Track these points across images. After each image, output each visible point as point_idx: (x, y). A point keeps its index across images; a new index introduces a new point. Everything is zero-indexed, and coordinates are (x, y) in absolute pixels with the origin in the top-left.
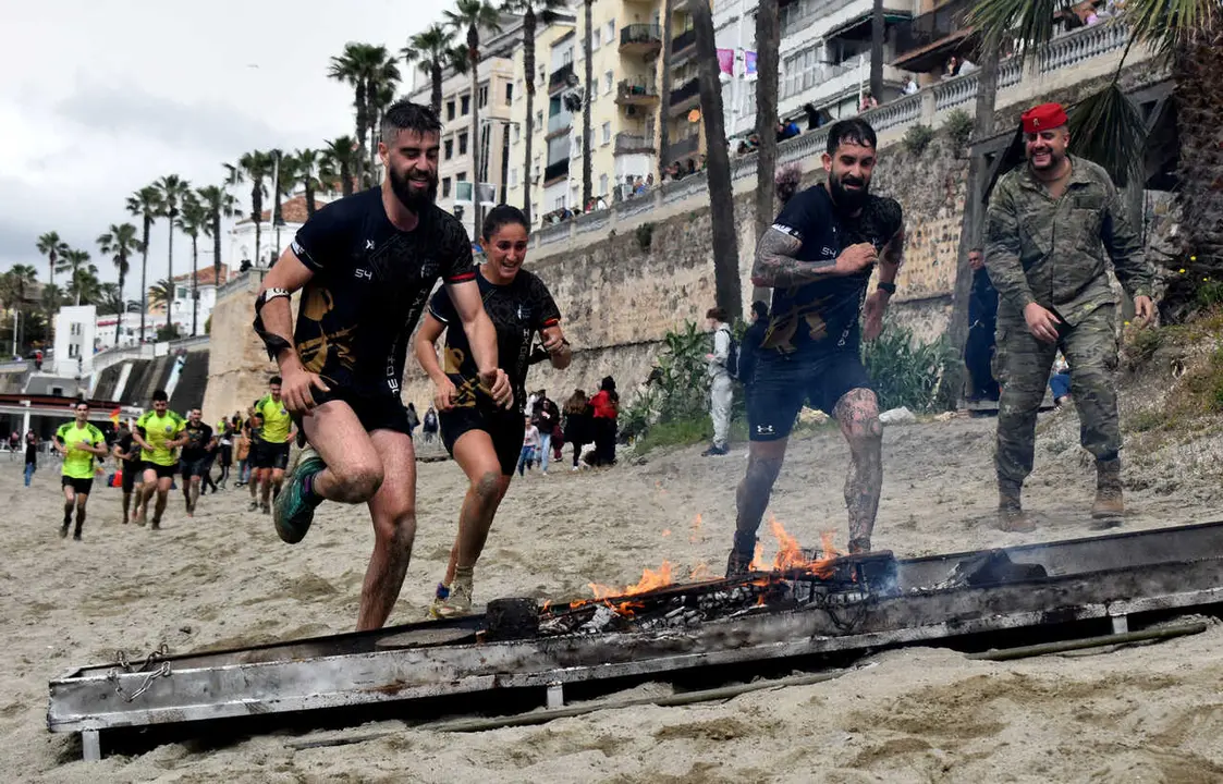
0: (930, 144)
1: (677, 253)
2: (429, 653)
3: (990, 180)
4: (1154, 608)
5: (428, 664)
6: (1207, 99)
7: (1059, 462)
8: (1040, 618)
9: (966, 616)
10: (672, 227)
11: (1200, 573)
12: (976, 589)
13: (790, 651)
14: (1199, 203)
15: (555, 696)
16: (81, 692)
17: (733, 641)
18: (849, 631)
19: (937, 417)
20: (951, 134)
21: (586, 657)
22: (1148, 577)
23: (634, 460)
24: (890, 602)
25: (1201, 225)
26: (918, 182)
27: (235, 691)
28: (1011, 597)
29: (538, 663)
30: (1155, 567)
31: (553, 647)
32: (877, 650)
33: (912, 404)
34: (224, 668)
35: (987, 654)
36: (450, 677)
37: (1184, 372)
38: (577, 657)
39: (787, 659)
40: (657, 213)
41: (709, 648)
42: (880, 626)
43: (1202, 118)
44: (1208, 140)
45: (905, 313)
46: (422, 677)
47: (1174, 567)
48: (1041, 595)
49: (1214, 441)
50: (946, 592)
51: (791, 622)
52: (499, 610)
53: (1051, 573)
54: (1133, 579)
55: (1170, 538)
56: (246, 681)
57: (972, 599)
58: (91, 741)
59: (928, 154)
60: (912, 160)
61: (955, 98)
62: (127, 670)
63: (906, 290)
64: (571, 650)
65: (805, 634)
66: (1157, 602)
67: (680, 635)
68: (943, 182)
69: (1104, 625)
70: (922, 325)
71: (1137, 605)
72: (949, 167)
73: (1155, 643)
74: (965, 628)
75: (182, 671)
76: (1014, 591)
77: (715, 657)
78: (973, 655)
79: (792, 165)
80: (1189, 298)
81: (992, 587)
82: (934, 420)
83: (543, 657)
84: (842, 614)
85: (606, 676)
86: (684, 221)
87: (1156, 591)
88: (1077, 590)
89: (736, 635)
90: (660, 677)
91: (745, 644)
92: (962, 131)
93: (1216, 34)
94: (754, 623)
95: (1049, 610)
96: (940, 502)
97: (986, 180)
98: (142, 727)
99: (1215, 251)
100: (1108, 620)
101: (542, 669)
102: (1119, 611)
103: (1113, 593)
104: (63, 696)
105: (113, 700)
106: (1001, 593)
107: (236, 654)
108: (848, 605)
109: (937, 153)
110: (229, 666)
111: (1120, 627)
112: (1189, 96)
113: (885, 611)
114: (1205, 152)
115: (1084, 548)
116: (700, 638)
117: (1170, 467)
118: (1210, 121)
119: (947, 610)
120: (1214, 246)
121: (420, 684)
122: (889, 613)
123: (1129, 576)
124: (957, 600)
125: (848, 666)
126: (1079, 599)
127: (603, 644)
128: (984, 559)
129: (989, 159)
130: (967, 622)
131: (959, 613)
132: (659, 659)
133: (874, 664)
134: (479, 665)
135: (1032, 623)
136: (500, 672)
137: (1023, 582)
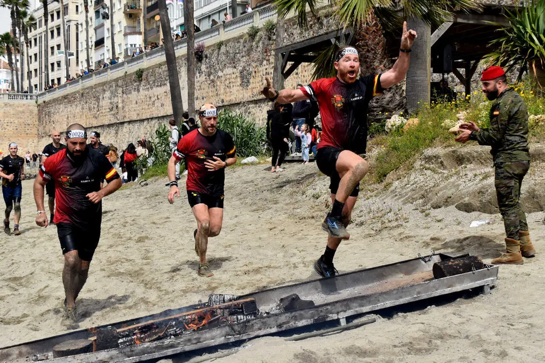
0: (258, 34)
1: (154, 82)
2: (76, 358)
3: (284, 64)
4: (355, 313)
5: (76, 361)
6: (370, 49)
8: (312, 321)
9: (284, 323)
10: (151, 70)
11: (373, 299)
12: (287, 312)
13: (217, 343)
17: (195, 342)
18: (239, 333)
20: (267, 31)
21: (137, 353)
22: (353, 303)
23: (142, 184)
24: (255, 321)
26: (254, 50)
28: (301, 314)
29: (119, 357)
30: (355, 298)
31: (125, 350)
32: (250, 339)
33: (257, 154)
35: (293, 337)
38: (133, 353)
39: (215, 346)
40: (145, 63)
41: (185, 345)
42: (251, 330)
43: (368, 57)
44: (371, 66)
45: (251, 106)
47: (363, 298)
48: (312, 313)
49: (378, 199)
50: (276, 315)
51: (216, 332)
52: (101, 334)
53: (315, 305)
54: (347, 304)
55: (361, 274)
57: (286, 317)
59: (257, 38)
60: (251, 40)
61: (267, 14)
63: (251, 96)
64: (131, 351)
65: (222, 336)
66: (356, 311)
67: (174, 341)
68: (264, 50)
69: (336, 322)
70: (258, 111)
71: (350, 313)
72: (266, 43)
73: (356, 327)
74: (283, 329)
76: (302, 312)
77: (188, 348)
78: (287, 338)
79: (201, 43)
81: (293, 311)
82: (266, 161)
83: (121, 354)
84: (236, 328)
85: (146, 359)
86: (157, 67)
87: (356, 307)
88: (326, 310)
89: (196, 339)
90: (166, 358)
91: (201, 342)
92: (271, 29)
93: (373, 22)
94: (202, 334)
95: (316, 318)
96: (271, 230)
97: (282, 64)
99: (375, 111)
100: (338, 320)
101: (120, 359)
102: (342, 316)
103: (340, 309)
106: (297, 313)
108: (238, 323)
109: (261, 38)
111: (343, 323)
112: (363, 48)
113: (253, 324)
114: (370, 71)
116: (182, 342)
118: (372, 58)
119: (276, 322)
120: (375, 109)
122: (254, 325)
123: (345, 303)
124: (280, 318)
125: (239, 346)
126: (327, 313)
127: (144, 347)
128: (290, 299)
129: (283, 55)
130: (285, 326)
131: (281, 322)
132: (166, 351)
133: (250, 345)
134: (95, 359)
135: (309, 324)
136: (104, 362)
137: (305, 309)
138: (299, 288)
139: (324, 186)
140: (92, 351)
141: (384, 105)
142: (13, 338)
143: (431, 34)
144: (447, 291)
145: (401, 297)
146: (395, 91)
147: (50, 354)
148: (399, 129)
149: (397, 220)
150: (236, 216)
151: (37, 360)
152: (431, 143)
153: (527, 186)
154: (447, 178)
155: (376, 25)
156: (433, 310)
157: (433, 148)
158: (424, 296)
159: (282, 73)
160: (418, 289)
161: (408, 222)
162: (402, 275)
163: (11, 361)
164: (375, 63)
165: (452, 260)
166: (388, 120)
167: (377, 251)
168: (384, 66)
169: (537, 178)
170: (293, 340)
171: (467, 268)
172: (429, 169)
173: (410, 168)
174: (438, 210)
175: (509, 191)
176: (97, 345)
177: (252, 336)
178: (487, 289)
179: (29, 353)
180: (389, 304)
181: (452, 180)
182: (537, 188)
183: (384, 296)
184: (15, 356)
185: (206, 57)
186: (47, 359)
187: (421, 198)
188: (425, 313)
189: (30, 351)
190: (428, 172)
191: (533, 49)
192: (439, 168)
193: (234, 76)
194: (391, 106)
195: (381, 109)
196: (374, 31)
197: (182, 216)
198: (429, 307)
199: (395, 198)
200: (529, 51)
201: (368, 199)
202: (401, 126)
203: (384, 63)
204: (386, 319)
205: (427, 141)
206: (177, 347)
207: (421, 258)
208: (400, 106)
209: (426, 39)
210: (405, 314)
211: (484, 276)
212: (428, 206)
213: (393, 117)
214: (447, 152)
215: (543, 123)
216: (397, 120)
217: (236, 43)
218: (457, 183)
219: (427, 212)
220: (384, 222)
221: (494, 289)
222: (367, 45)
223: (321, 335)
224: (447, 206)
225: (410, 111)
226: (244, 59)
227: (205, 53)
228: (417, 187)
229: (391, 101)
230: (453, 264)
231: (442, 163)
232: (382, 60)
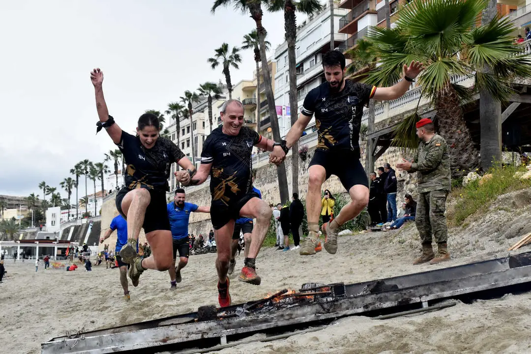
1: (266, 179)
2: (178, 327)
4: (437, 298)
5: (177, 331)
6: (448, 116)
8: (397, 304)
9: (370, 304)
10: (263, 169)
11: (453, 284)
12: (373, 294)
13: (308, 320)
15: (224, 340)
16: (53, 347)
17: (287, 317)
18: (328, 312)
19: (360, 232)
21: (234, 326)
22: (435, 287)
24: (343, 301)
27: (108, 344)
28: (386, 297)
29: (217, 329)
30: (437, 283)
31: (222, 323)
32: (339, 318)
33: (351, 228)
34: (104, 335)
35: (378, 317)
36: (185, 335)
38: (231, 325)
39: (306, 323)
40: (258, 164)
41: (278, 320)
42: (340, 310)
43: (446, 123)
44: (449, 130)
46: (175, 336)
47: (443, 283)
48: (397, 295)
49: (457, 237)
50: (362, 296)
51: (307, 309)
52: (202, 310)
53: (400, 287)
54: (429, 288)
56: (112, 340)
57: (372, 298)
62: (70, 338)
64: (228, 323)
65: (313, 314)
66: (438, 296)
67: (268, 316)
69: (419, 305)
71: (431, 297)
73: (438, 310)
74: (370, 309)
75: (88, 338)
76: (386, 294)
77: (280, 324)
78: (373, 318)
79: (304, 146)
81: (379, 293)
82: (359, 234)
83: (219, 326)
84: (326, 306)
85: (242, 332)
86: (268, 167)
87: (437, 292)
88: (409, 293)
89: (288, 315)
90: (261, 332)
91: (293, 318)
92: (364, 131)
94: (294, 310)
95: (400, 300)
96: (361, 263)
97: (373, 148)
99: (454, 169)
100: (421, 303)
101: (219, 330)
102: (425, 300)
103: (422, 293)
104: (47, 348)
105: (64, 349)
106: (382, 295)
107: (109, 330)
108: (327, 302)
110: (106, 335)
111: (425, 305)
112: (442, 115)
113: (341, 304)
115: (412, 277)
116: (275, 317)
118: (450, 123)
119: (363, 302)
121: (174, 338)
122: (343, 304)
123: (428, 287)
124: (366, 298)
125: (329, 324)
126: (410, 296)
127: (240, 320)
128: (375, 284)
129: (373, 140)
130: (371, 307)
131: (368, 303)
132: (261, 325)
133: (338, 323)
134: (196, 330)
135: (394, 305)
136: (204, 333)
137: (390, 291)
140: (194, 323)
141: (461, 164)
143: (502, 113)
145: (479, 285)
148: (475, 184)
149: (474, 249)
152: (504, 191)
154: (519, 214)
155: (453, 96)
156: (510, 297)
157: (506, 193)
158: (501, 284)
159: (373, 155)
160: (496, 277)
161: (484, 249)
164: (453, 128)
166: (465, 177)
168: (461, 130)
170: (378, 319)
172: (502, 209)
173: (486, 211)
174: (512, 239)
177: (340, 315)
180: (468, 290)
181: (524, 215)
183: (464, 282)
185: (309, 156)
187: (496, 232)
188: (503, 300)
190: (502, 211)
192: (512, 207)
194: (468, 165)
195: (458, 167)
196: (451, 101)
198: (506, 295)
199: (472, 234)
202: (477, 181)
203: (461, 128)
204: (466, 304)
205: (500, 191)
207: (498, 260)
208: (475, 165)
209: (497, 114)
210: (483, 301)
212: (502, 237)
213: (469, 174)
214: (519, 193)
216: (473, 176)
218: (528, 217)
219: (501, 242)
223: (405, 316)
224: (519, 236)
225: (484, 169)
227: (308, 153)
228: (492, 223)
229: (467, 161)
230: (528, 256)
231: (514, 203)
232: (460, 125)
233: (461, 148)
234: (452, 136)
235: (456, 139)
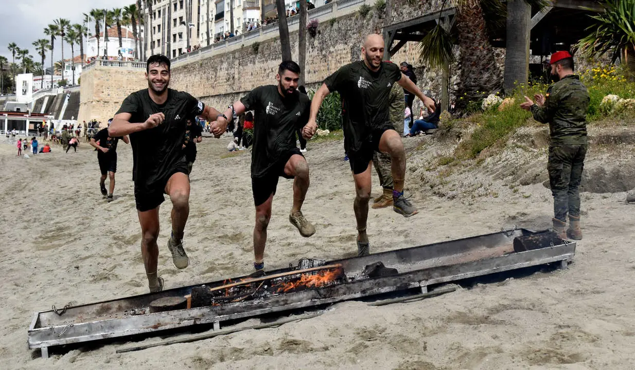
0: (369, 12)
1: (269, 55)
2: (170, 313)
3: (391, 42)
4: (436, 282)
5: (169, 317)
6: (469, 30)
7: (413, 177)
8: (395, 288)
9: (368, 289)
10: (267, 44)
11: (454, 269)
12: (372, 279)
13: (303, 305)
14: (467, 71)
15: (217, 326)
16: (41, 334)
17: (282, 303)
18: (325, 297)
20: (378, 10)
21: (228, 312)
22: (434, 272)
24: (340, 286)
25: (468, 80)
26: (365, 28)
27: (97, 330)
28: (384, 282)
29: (210, 315)
30: (437, 268)
31: (215, 309)
32: (335, 303)
34: (93, 322)
36: (177, 321)
37: (461, 140)
38: (224, 312)
39: (302, 308)
40: (261, 37)
41: (273, 306)
42: (336, 294)
43: (468, 37)
44: (470, 46)
46: (167, 321)
47: (444, 268)
48: (395, 281)
49: (470, 174)
50: (360, 281)
51: (303, 295)
52: (196, 291)
56: (102, 327)
57: (370, 283)
58: (45, 351)
59: (368, 16)
60: (362, 18)
62: (56, 313)
64: (222, 309)
65: (309, 299)
66: (438, 280)
67: (263, 301)
68: (375, 28)
69: (418, 290)
71: (431, 282)
72: (377, 21)
73: (435, 296)
74: (367, 294)
75: (77, 324)
76: (385, 279)
77: (276, 309)
78: (371, 303)
79: (314, 19)
80: (464, 108)
81: (378, 278)
83: (212, 312)
84: (322, 291)
85: (235, 318)
86: (272, 41)
88: (408, 277)
89: (283, 301)
90: (255, 317)
91: (287, 304)
92: (382, 8)
93: (473, 4)
94: (290, 296)
95: (398, 285)
97: (389, 41)
98: (63, 345)
99: (473, 90)
100: (420, 287)
102: (424, 284)
103: (422, 278)
104: (34, 335)
105: (52, 336)
106: (380, 280)
107: (97, 305)
108: (324, 288)
109: (372, 16)
110: (95, 322)
111: (424, 291)
112: (463, 29)
113: (338, 289)
116: (270, 303)
117: (454, 185)
118: (471, 38)
119: (361, 287)
120: (473, 88)
121: (166, 324)
122: (340, 290)
123: (427, 272)
124: (364, 283)
125: (324, 309)
126: (409, 281)
127: (234, 306)
128: (375, 266)
129: (390, 33)
130: (369, 292)
131: (365, 288)
132: (255, 310)
133: (334, 308)
134: (188, 316)
135: (392, 290)
136: (196, 319)
137: (389, 276)
138: (386, 256)
139: (422, 159)
140: (186, 308)
141: (482, 84)
142: (115, 293)
143: (532, 18)
144: (526, 264)
145: (481, 269)
146: (493, 71)
147: (148, 310)
148: (495, 108)
149: (487, 195)
150: (336, 186)
151: (135, 314)
152: (524, 122)
153: (612, 168)
154: (537, 157)
155: (476, 8)
156: (512, 282)
157: (526, 127)
158: (503, 269)
159: (389, 49)
160: (498, 262)
161: (497, 197)
162: (485, 248)
163: (110, 314)
164: (475, 44)
165: (532, 235)
166: (485, 99)
167: (465, 224)
168: (483, 47)
169: (622, 160)
170: (375, 305)
171: (546, 244)
172: (520, 147)
173: (503, 145)
175: (558, 174)
176: (192, 302)
177: (337, 300)
178: (564, 264)
179: (128, 308)
180: (469, 274)
181: (541, 158)
182: (621, 169)
184: (114, 310)
185: (319, 32)
186: (144, 313)
187: (510, 175)
188: (503, 284)
189: (129, 305)
190: (519, 150)
191: (627, 35)
192: (531, 146)
193: (345, 52)
194: (489, 85)
195: (478, 88)
196: (474, 13)
197: (286, 183)
198: (507, 279)
199: (486, 174)
200: (622, 37)
201: (462, 173)
202: (497, 105)
203: (483, 44)
204: (466, 289)
205: (521, 121)
206: (266, 308)
207: (503, 232)
208: (497, 86)
209: (525, 21)
210: (484, 285)
211: (562, 251)
212: (518, 182)
213: (489, 96)
214: (539, 131)
215: (631, 107)
216: (493, 99)
217: (348, 21)
219: (516, 188)
220: (475, 197)
221: (571, 264)
222: (467, 27)
223: (403, 301)
224: (535, 183)
225: (506, 91)
226: (355, 36)
227: (318, 29)
228: (507, 164)
229: (488, 81)
230: (533, 239)
231: (533, 141)
232: (482, 41)
233: (481, 67)
234: (473, 53)
235: (478, 56)
